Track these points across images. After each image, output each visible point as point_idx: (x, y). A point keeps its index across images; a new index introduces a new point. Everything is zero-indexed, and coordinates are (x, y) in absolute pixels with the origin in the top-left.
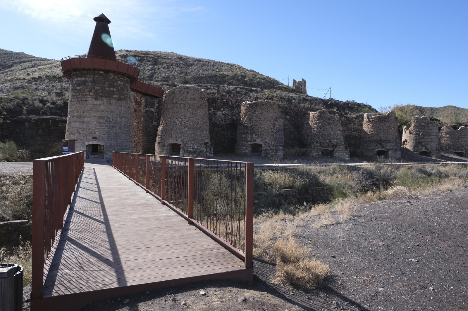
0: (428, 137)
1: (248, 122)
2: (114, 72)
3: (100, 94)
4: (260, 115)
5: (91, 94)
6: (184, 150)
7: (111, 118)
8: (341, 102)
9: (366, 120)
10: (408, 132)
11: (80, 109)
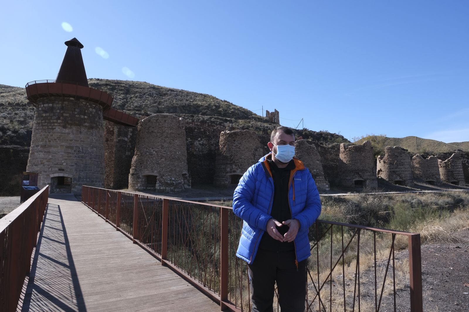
0: (401, 167)
1: (227, 152)
2: (86, 99)
3: (69, 122)
4: (240, 145)
5: (59, 121)
6: (160, 182)
7: (81, 148)
8: (315, 132)
9: (342, 149)
10: (382, 161)
11: (45, 137)
